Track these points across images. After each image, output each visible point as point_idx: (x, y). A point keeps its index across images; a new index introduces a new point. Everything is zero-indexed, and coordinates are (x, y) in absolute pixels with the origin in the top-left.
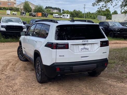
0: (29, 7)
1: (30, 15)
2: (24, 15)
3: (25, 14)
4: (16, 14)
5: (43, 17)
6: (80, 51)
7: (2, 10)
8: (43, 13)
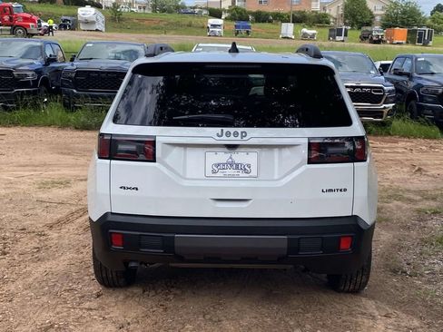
0: (366, 8)
1: (363, 38)
2: (342, 38)
3: (346, 35)
4: (314, 35)
5: (414, 43)
6: (209, 173)
7: (270, 22)
8: (416, 28)
